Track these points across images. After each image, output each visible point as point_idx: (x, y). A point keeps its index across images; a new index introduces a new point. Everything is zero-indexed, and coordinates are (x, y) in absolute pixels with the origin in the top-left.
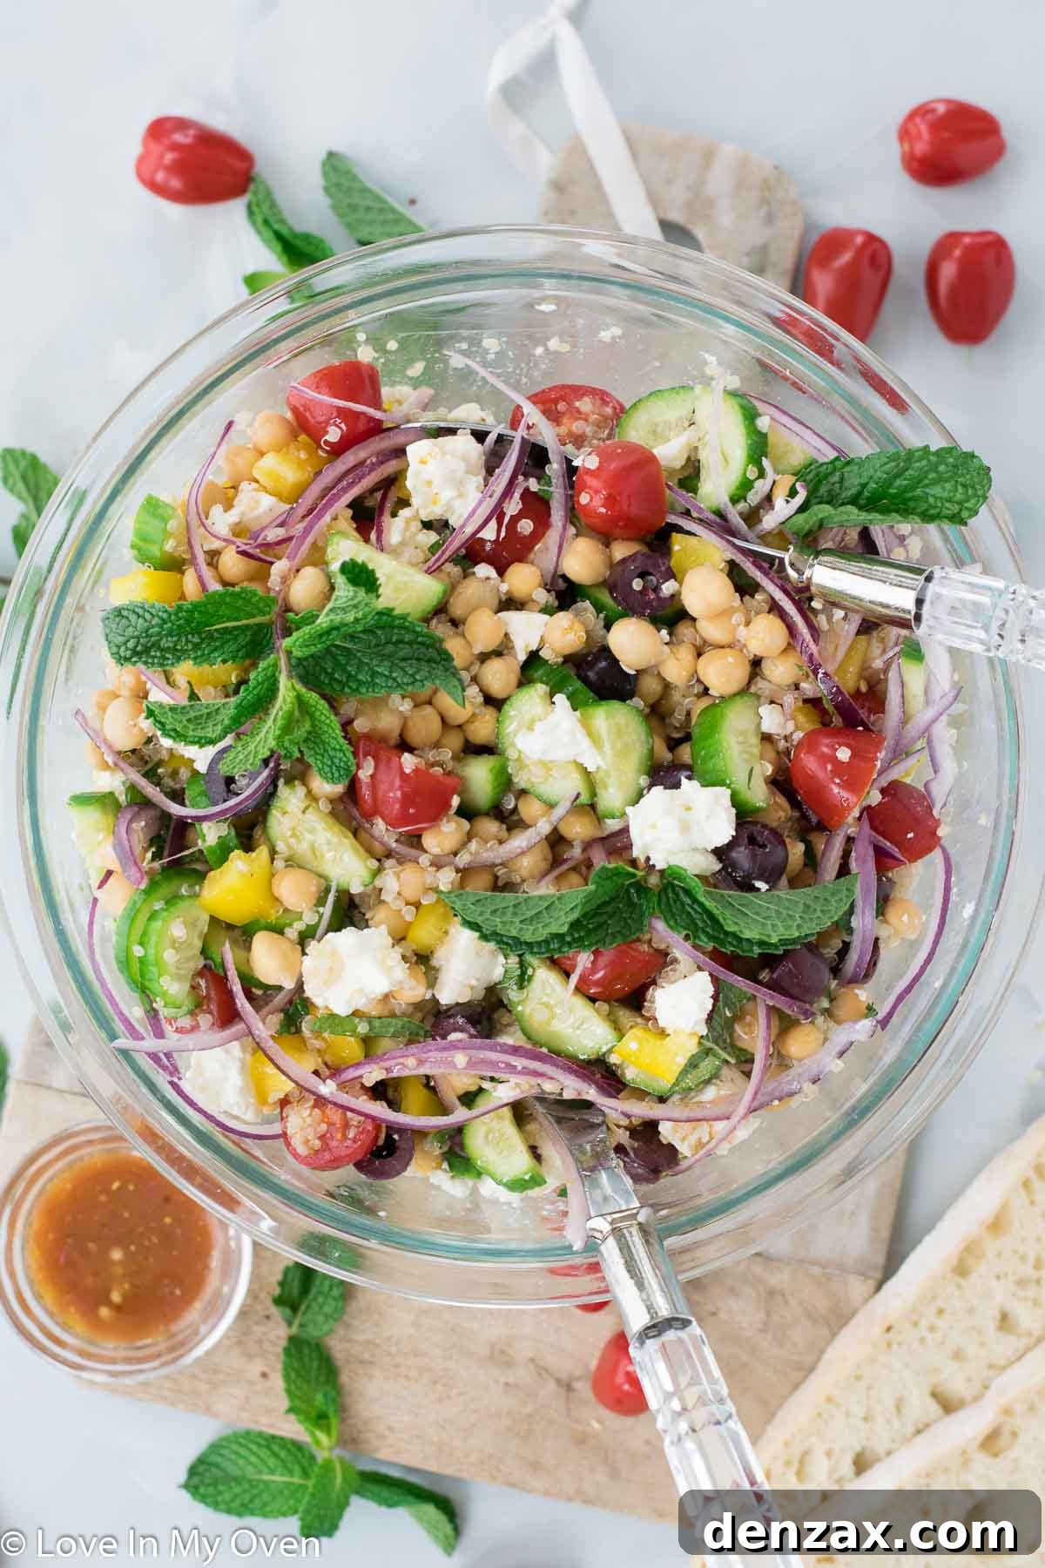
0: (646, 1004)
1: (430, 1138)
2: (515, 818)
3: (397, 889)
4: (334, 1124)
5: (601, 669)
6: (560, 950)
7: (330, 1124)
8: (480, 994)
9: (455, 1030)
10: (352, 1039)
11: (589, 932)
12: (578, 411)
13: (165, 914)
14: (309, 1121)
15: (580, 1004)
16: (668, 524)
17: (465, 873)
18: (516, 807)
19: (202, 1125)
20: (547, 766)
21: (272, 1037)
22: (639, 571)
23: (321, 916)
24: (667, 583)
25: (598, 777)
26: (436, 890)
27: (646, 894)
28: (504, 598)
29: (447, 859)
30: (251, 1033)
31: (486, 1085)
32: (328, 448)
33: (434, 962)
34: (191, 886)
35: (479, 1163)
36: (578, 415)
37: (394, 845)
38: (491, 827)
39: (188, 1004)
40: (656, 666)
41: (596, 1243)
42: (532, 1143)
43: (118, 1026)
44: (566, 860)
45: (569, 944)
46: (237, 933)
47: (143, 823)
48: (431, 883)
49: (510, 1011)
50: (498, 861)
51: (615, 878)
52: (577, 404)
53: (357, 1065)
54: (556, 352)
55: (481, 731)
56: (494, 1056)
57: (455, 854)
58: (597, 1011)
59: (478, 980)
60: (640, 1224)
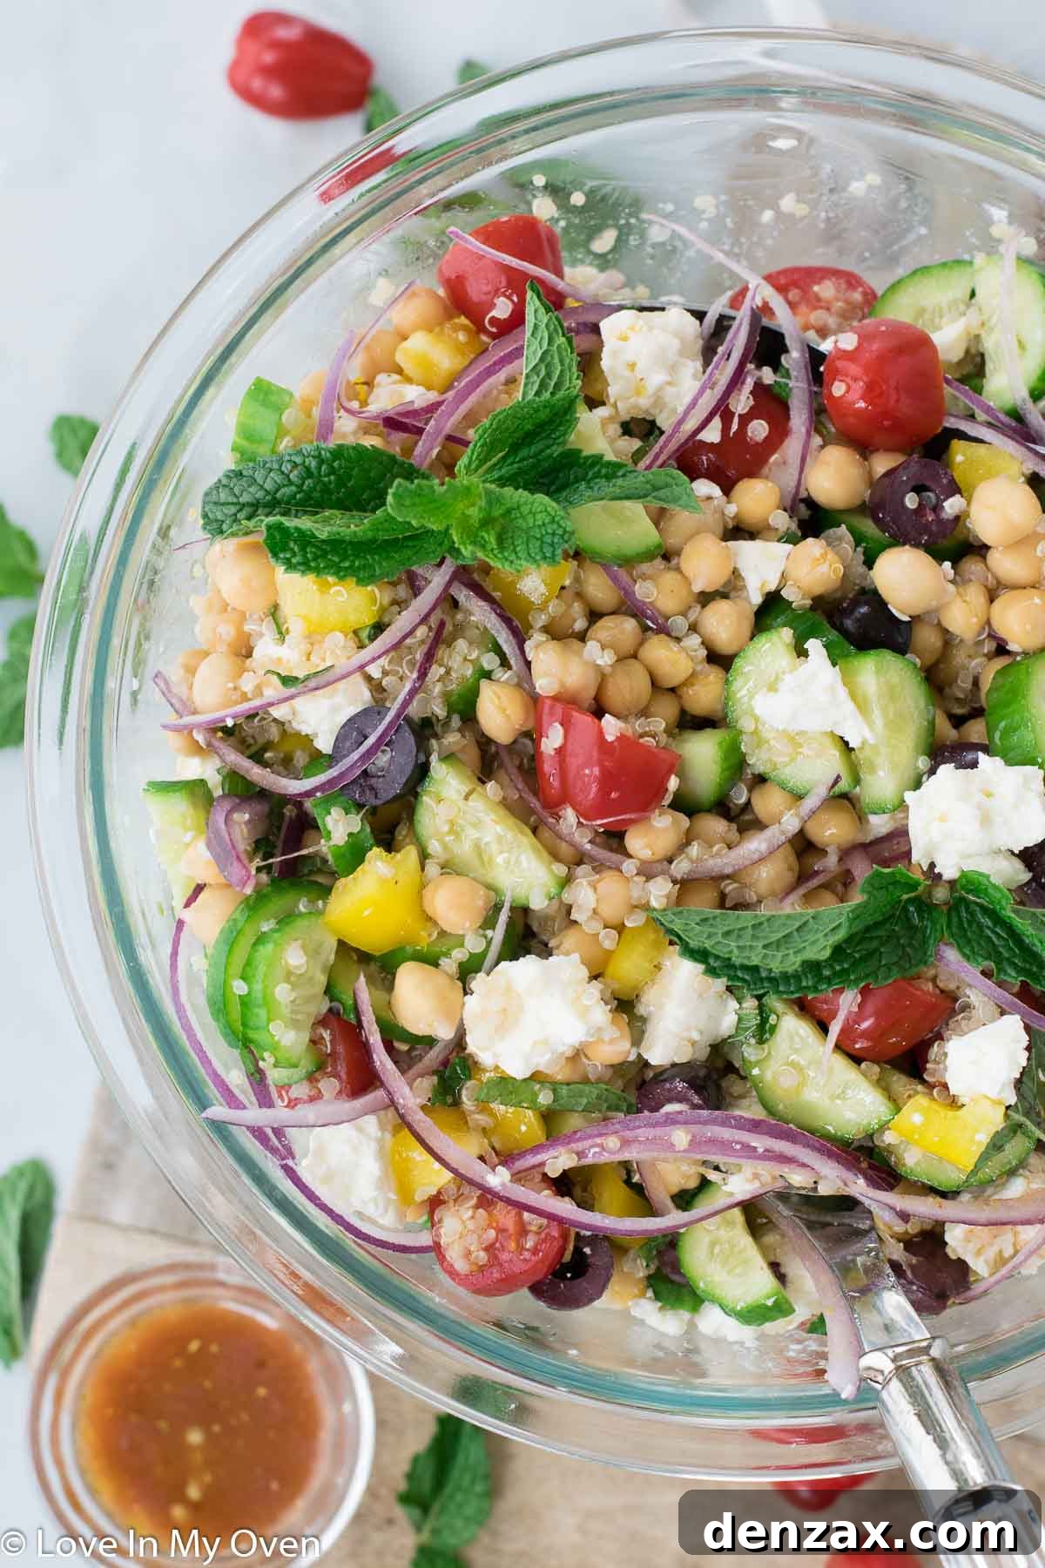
0: (928, 1066)
1: (632, 1254)
2: (747, 817)
3: (593, 905)
4: (506, 1230)
5: (864, 614)
6: (815, 989)
7: (501, 1231)
8: (703, 1054)
9: (670, 1101)
10: (530, 1113)
11: (855, 964)
12: (818, 299)
13: (276, 935)
14: (471, 1225)
15: (840, 1063)
16: (946, 429)
17: (685, 886)
18: (748, 803)
19: (327, 1227)
20: (795, 740)
21: (423, 1108)
22: (913, 483)
23: (489, 943)
24: (951, 500)
25: (860, 756)
26: (646, 907)
27: (930, 913)
28: (730, 525)
29: (659, 867)
30: (393, 1103)
31: (713, 1176)
32: (494, 330)
33: (641, 1010)
34: (312, 902)
35: (702, 1285)
36: (817, 303)
37: (588, 846)
38: (716, 826)
39: (307, 1065)
40: (937, 610)
41: (873, 1389)
42: (772, 1258)
43: (212, 1091)
44: (817, 873)
45: (829, 980)
46: (373, 967)
47: (247, 816)
48: (640, 898)
49: (744, 1078)
50: (728, 870)
51: (891, 888)
52: (816, 288)
53: (537, 1149)
54: (792, 216)
55: (703, 696)
56: (726, 1133)
57: (670, 861)
58: (864, 1074)
59: (701, 1033)
60: (933, 1359)
